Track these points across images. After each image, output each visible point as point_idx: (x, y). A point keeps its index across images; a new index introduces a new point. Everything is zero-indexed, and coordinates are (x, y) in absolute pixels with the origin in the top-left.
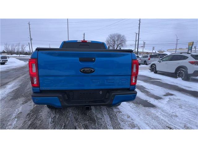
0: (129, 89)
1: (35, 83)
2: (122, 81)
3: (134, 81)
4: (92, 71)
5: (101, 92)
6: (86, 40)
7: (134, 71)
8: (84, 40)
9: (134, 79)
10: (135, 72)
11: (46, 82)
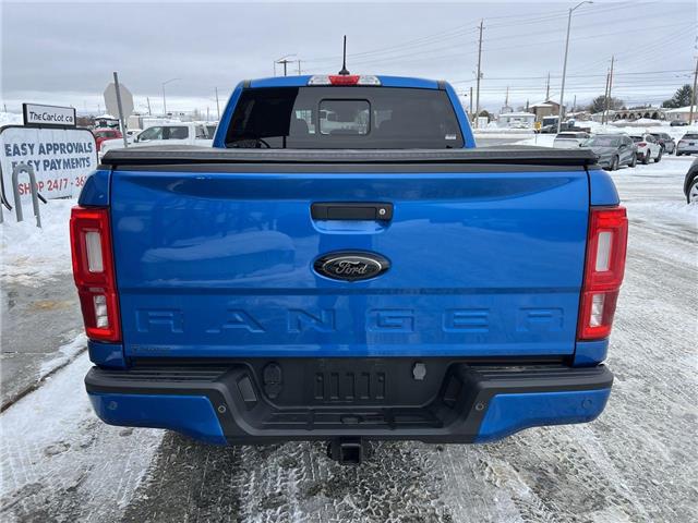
0: (568, 362)
1: (102, 322)
2: (532, 320)
3: (595, 321)
4: (372, 268)
5: (420, 372)
6: (351, 74)
7: (598, 269)
8: (344, 72)
9: (596, 309)
10: (606, 269)
11: (152, 318)
